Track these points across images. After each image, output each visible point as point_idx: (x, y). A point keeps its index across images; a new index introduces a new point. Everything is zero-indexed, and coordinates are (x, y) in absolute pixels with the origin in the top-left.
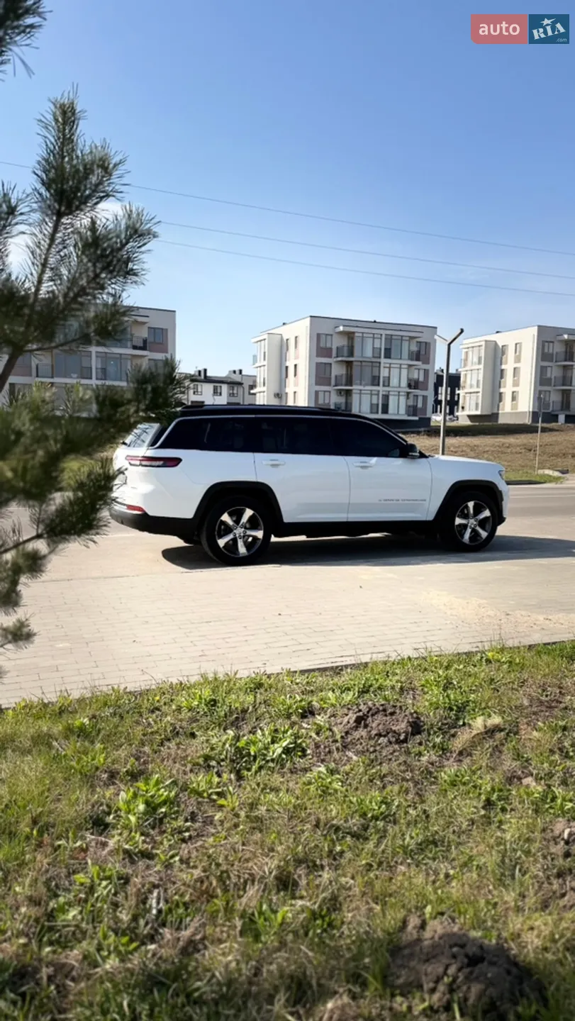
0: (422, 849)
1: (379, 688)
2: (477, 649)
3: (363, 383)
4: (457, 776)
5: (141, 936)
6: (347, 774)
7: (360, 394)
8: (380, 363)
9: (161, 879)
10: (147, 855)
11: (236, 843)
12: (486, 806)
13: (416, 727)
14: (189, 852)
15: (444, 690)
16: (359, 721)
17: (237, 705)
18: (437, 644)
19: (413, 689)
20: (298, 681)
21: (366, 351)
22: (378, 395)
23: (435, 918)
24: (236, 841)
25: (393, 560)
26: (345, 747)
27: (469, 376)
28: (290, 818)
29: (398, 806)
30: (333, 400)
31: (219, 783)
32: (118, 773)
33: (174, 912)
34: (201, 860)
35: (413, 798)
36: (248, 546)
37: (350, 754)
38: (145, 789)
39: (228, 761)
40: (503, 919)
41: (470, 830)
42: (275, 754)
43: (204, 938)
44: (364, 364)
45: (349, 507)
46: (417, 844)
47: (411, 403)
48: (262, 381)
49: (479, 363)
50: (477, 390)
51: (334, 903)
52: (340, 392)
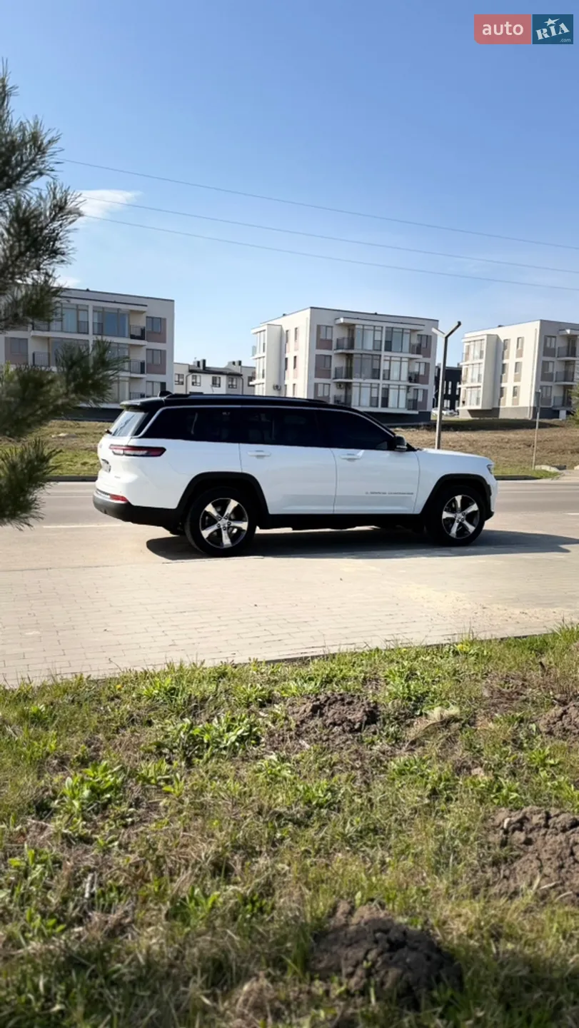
0: (361, 837)
1: (343, 678)
2: (448, 642)
3: (363, 375)
4: (406, 765)
5: (69, 920)
6: (298, 762)
7: (360, 387)
8: (380, 356)
9: (97, 864)
10: (86, 840)
11: (178, 829)
12: (430, 795)
13: (372, 717)
14: (129, 837)
15: (406, 681)
16: (315, 710)
17: (198, 694)
18: (408, 636)
19: (376, 680)
20: (263, 671)
21: (366, 343)
22: (378, 388)
23: (365, 904)
24: (178, 827)
25: (378, 553)
26: (299, 735)
27: (470, 371)
28: (235, 805)
29: (343, 795)
30: (332, 393)
31: (168, 770)
32: (68, 759)
33: (107, 896)
34: (139, 846)
35: (360, 787)
36: (233, 538)
37: (303, 742)
38: (92, 775)
39: (180, 749)
40: (433, 906)
41: (413, 819)
42: (229, 742)
43: (133, 921)
44: (364, 356)
45: (335, 500)
46: (357, 831)
47: (411, 396)
48: (261, 372)
49: (481, 357)
50: (479, 384)
51: (268, 889)
52: (339, 385)
